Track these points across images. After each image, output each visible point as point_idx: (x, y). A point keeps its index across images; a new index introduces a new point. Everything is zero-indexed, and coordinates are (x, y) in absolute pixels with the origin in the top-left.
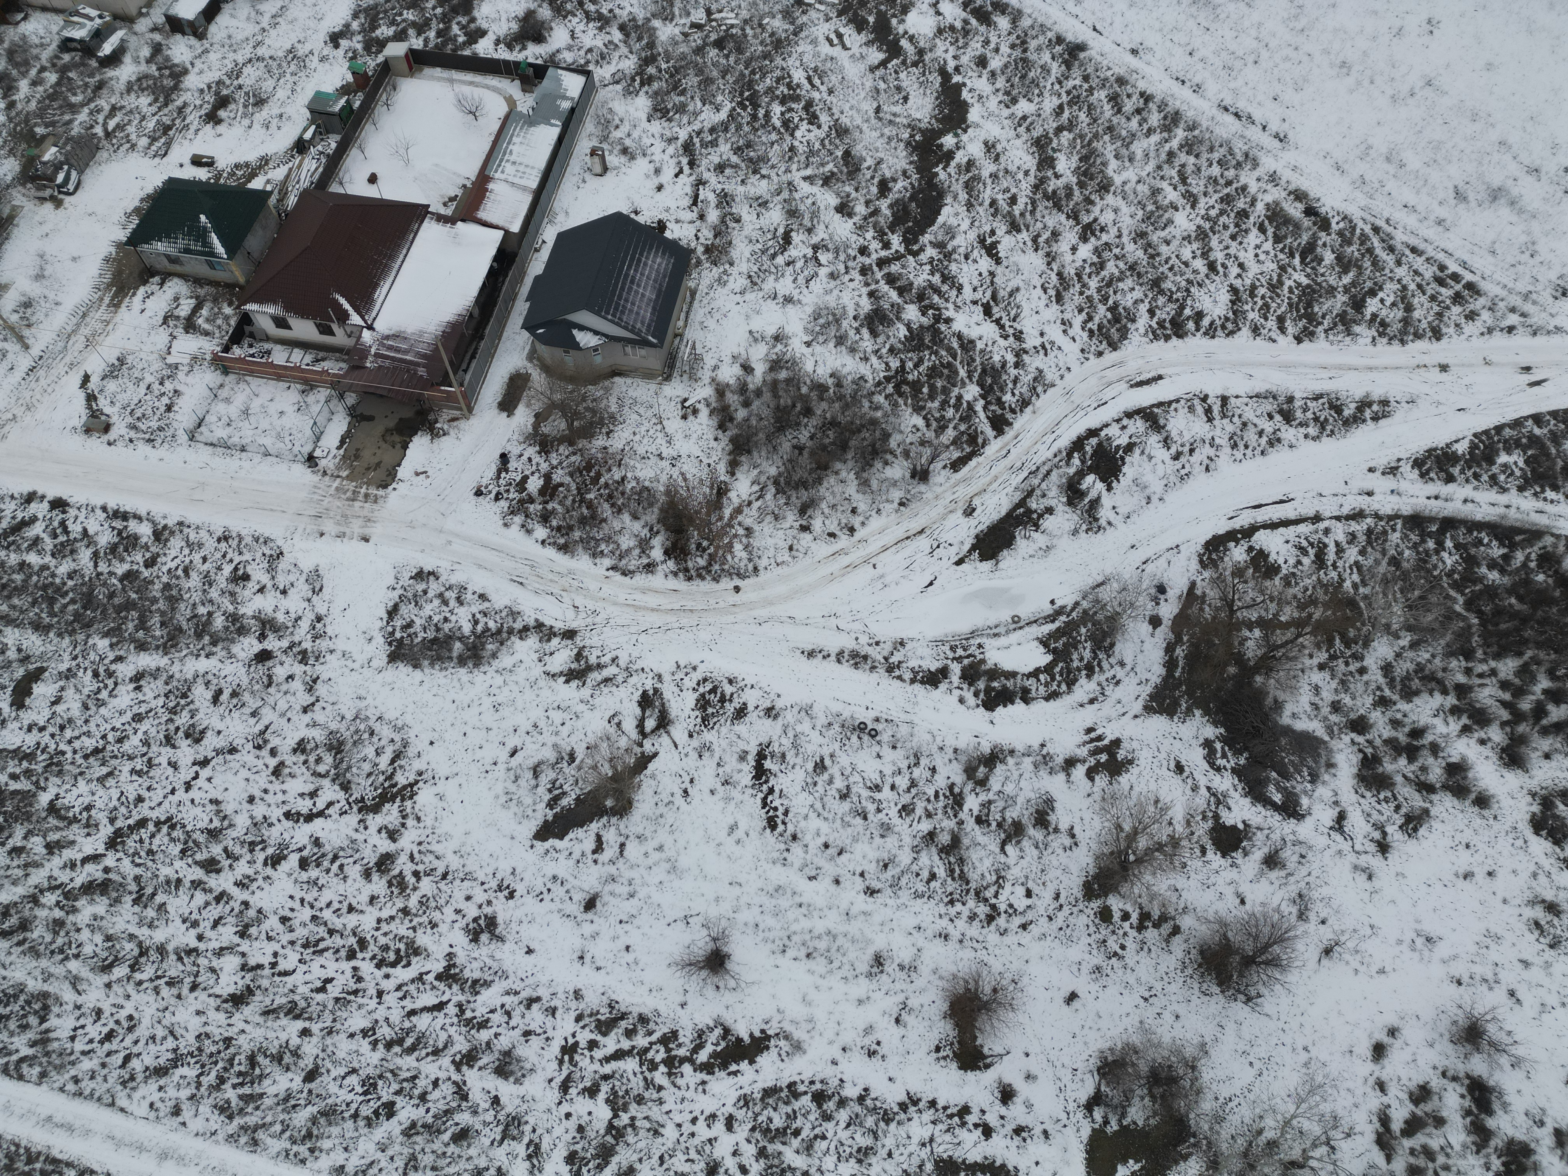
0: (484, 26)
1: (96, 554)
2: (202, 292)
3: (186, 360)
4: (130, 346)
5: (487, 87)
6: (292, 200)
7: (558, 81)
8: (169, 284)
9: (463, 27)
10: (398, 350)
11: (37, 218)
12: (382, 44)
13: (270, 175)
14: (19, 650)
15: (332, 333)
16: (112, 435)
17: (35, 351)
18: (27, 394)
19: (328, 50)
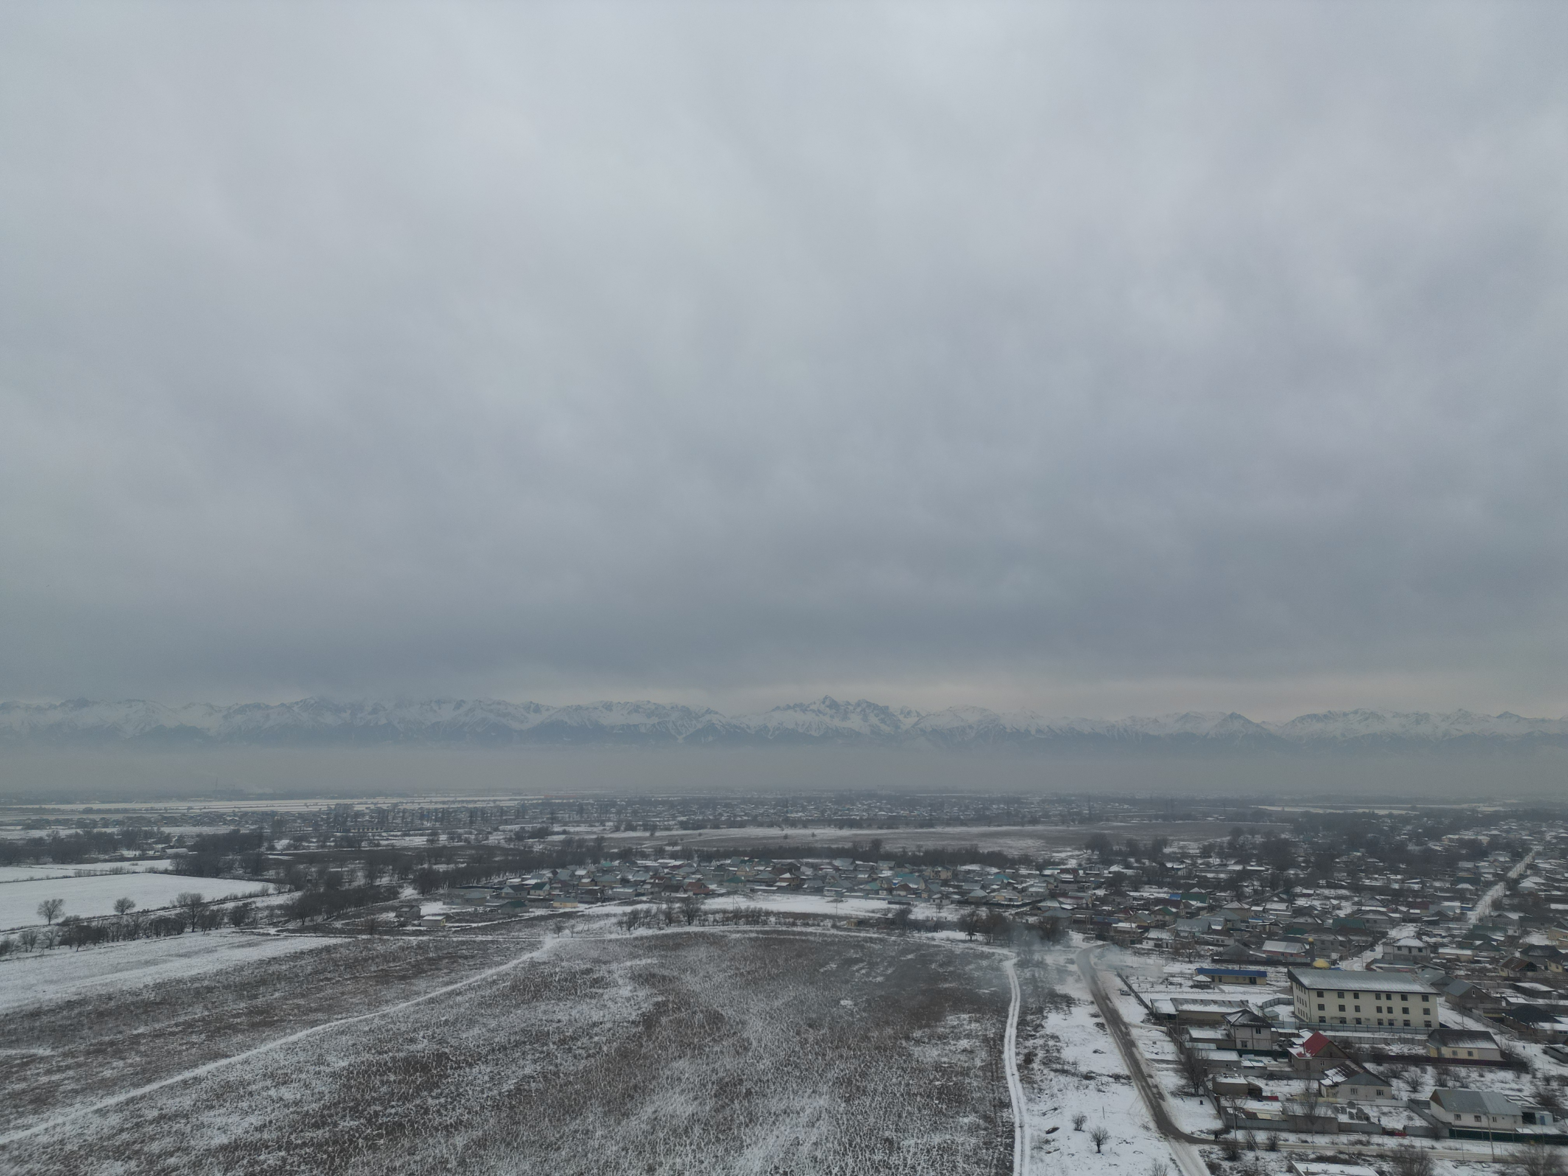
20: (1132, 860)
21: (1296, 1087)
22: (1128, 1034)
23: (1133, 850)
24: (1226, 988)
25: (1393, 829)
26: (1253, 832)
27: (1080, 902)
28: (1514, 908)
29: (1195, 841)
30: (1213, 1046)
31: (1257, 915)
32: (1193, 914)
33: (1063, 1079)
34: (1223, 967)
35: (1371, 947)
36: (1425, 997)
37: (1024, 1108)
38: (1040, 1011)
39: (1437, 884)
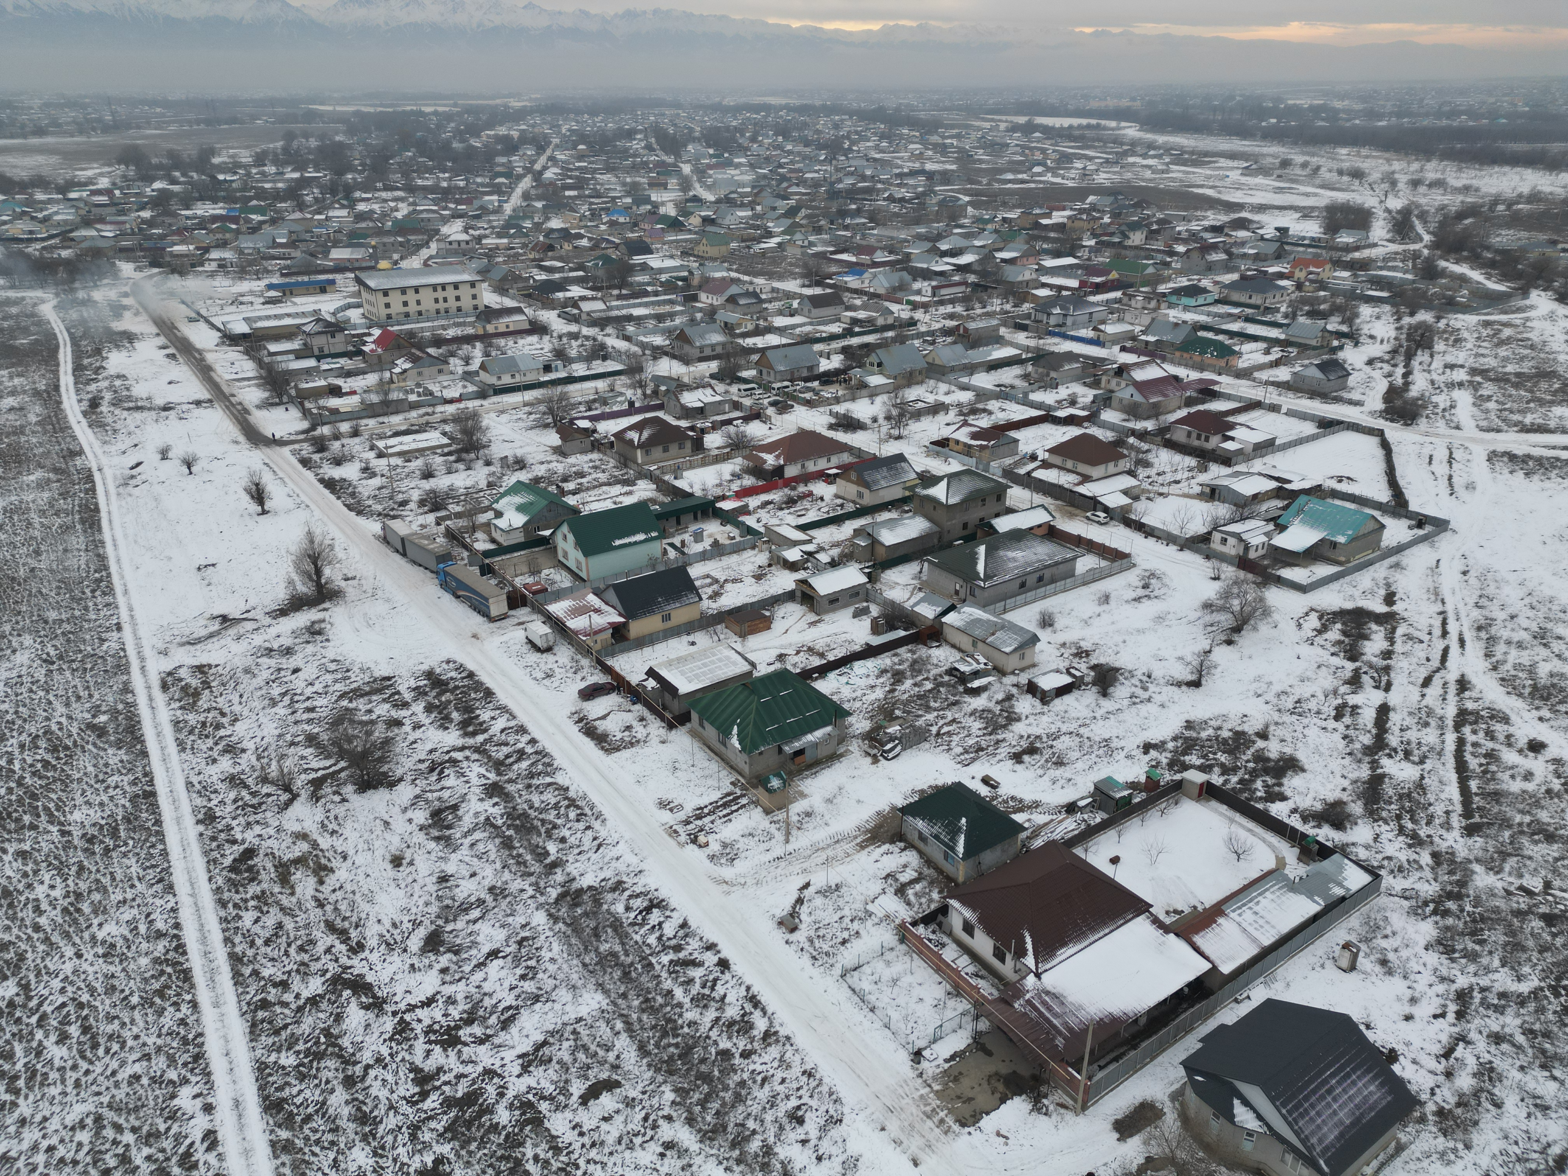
0: (1288, 793)
1: (718, 1019)
2: (926, 871)
3: (880, 914)
4: (851, 881)
5: (1264, 840)
6: (1038, 843)
7: (1341, 869)
8: (907, 852)
9: (1266, 786)
10: (1049, 1009)
11: (856, 764)
12: (1185, 767)
13: (1032, 817)
14: (618, 1057)
15: (1003, 960)
16: (793, 937)
17: (790, 848)
18: (764, 873)
19: (1138, 753)
20: (177, 174)
21: (372, 379)
22: (203, 360)
23: (176, 162)
24: (297, 300)
25: (439, 126)
26: (307, 136)
27: (123, 227)
28: (539, 198)
29: (247, 147)
30: (292, 357)
31: (320, 224)
32: (255, 229)
33: (138, 416)
34: (293, 280)
35: (426, 244)
36: (473, 284)
37: (99, 452)
38: (98, 352)
39: (479, 180)
